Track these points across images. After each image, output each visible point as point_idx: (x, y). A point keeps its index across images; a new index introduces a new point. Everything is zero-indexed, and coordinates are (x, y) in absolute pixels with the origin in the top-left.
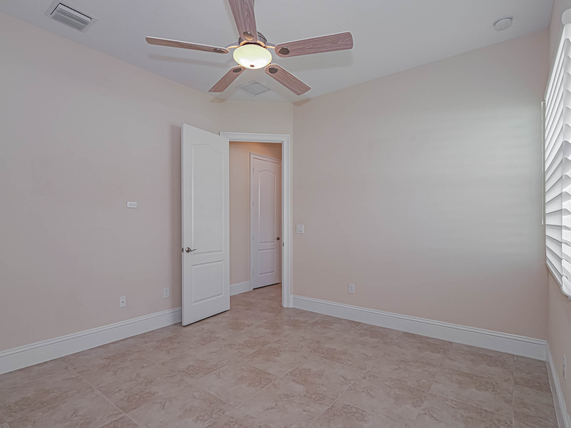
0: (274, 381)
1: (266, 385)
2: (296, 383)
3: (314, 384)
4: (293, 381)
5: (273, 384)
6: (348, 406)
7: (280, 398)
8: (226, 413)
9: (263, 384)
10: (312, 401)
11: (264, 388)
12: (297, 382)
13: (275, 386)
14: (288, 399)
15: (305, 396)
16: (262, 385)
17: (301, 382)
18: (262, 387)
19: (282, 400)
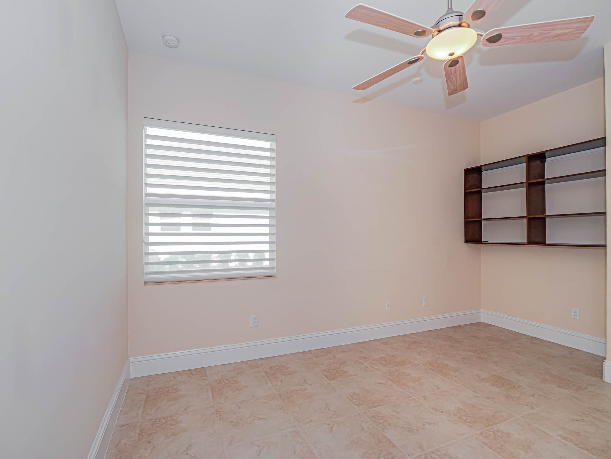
0: (421, 455)
1: (433, 453)
2: (393, 443)
3: (371, 434)
4: (395, 446)
5: (423, 451)
6: (356, 405)
7: (419, 430)
8: (479, 432)
9: (437, 455)
10: (386, 417)
11: (436, 448)
12: (391, 442)
13: (421, 447)
14: (409, 426)
15: (390, 425)
16: (439, 453)
17: (386, 442)
18: (438, 450)
19: (416, 427)
